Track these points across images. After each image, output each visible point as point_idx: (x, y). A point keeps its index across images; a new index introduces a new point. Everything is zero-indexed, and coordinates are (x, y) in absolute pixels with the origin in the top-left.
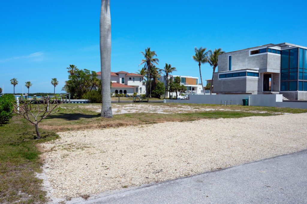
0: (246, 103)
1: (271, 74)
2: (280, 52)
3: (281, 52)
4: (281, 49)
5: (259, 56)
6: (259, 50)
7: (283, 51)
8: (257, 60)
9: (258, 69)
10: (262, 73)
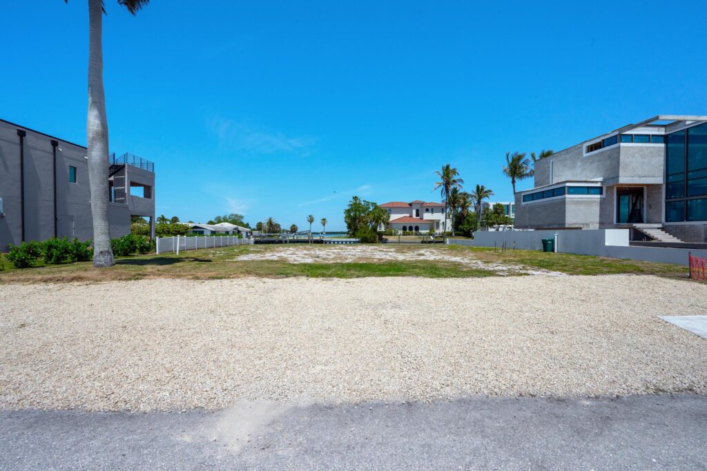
0: (549, 247)
1: (643, 188)
2: (662, 138)
3: (666, 139)
4: (666, 131)
5: (602, 152)
6: (603, 140)
7: (670, 136)
8: (598, 161)
9: (601, 179)
10: (612, 187)
